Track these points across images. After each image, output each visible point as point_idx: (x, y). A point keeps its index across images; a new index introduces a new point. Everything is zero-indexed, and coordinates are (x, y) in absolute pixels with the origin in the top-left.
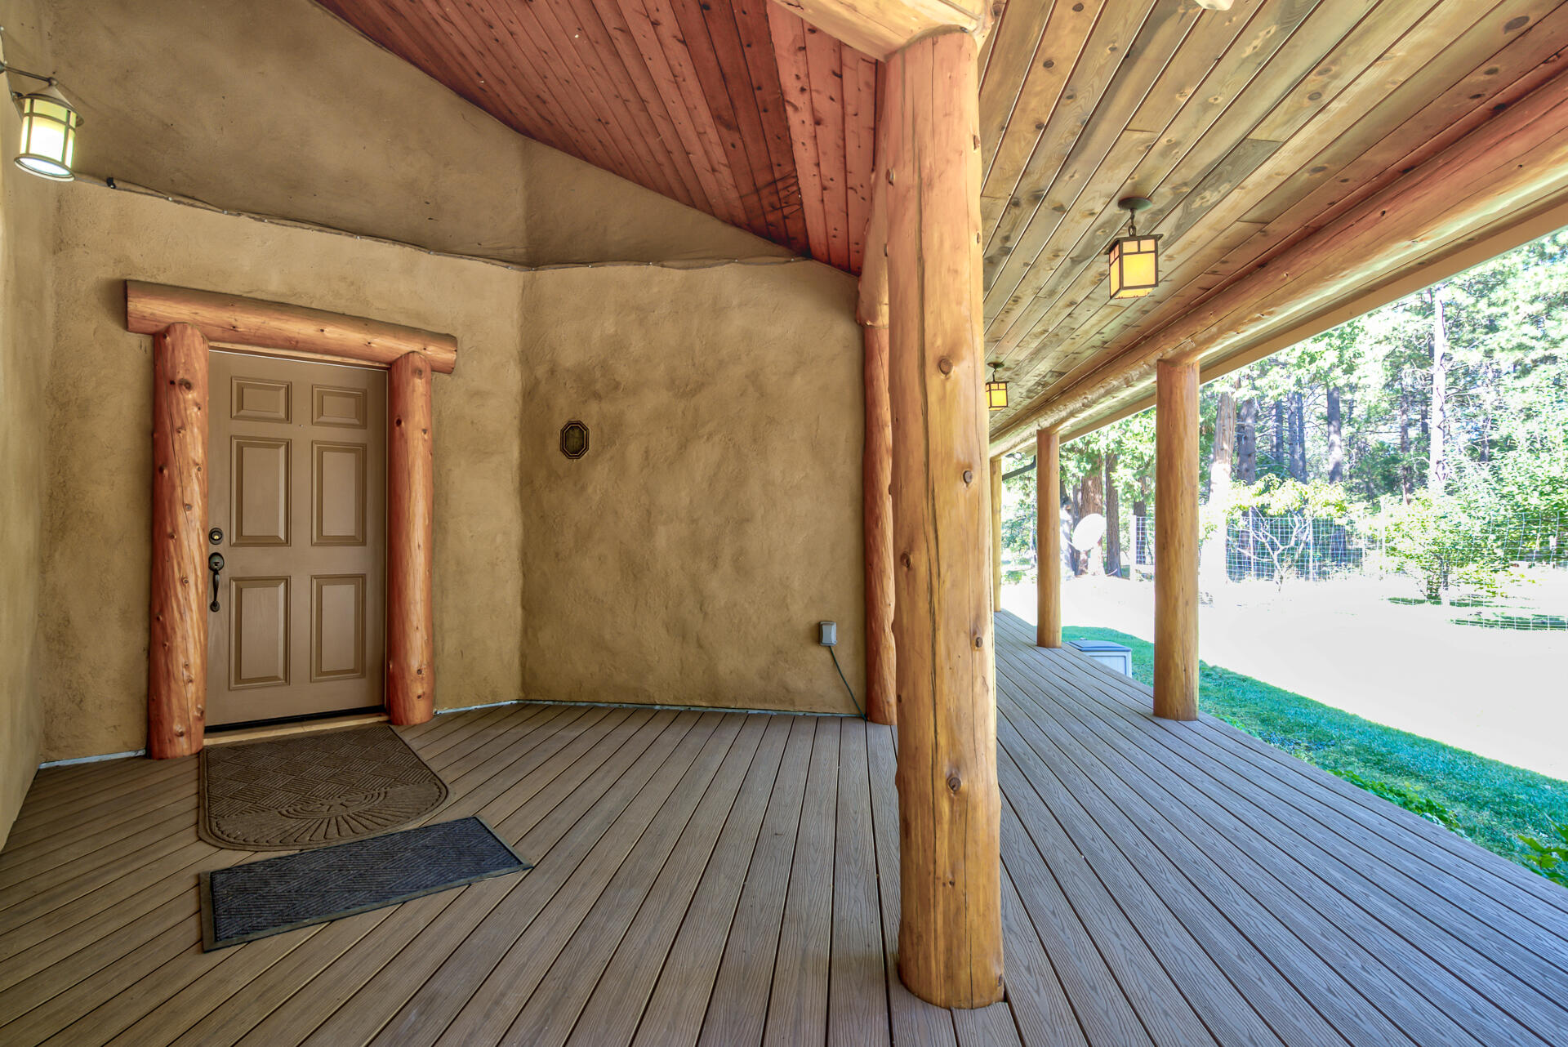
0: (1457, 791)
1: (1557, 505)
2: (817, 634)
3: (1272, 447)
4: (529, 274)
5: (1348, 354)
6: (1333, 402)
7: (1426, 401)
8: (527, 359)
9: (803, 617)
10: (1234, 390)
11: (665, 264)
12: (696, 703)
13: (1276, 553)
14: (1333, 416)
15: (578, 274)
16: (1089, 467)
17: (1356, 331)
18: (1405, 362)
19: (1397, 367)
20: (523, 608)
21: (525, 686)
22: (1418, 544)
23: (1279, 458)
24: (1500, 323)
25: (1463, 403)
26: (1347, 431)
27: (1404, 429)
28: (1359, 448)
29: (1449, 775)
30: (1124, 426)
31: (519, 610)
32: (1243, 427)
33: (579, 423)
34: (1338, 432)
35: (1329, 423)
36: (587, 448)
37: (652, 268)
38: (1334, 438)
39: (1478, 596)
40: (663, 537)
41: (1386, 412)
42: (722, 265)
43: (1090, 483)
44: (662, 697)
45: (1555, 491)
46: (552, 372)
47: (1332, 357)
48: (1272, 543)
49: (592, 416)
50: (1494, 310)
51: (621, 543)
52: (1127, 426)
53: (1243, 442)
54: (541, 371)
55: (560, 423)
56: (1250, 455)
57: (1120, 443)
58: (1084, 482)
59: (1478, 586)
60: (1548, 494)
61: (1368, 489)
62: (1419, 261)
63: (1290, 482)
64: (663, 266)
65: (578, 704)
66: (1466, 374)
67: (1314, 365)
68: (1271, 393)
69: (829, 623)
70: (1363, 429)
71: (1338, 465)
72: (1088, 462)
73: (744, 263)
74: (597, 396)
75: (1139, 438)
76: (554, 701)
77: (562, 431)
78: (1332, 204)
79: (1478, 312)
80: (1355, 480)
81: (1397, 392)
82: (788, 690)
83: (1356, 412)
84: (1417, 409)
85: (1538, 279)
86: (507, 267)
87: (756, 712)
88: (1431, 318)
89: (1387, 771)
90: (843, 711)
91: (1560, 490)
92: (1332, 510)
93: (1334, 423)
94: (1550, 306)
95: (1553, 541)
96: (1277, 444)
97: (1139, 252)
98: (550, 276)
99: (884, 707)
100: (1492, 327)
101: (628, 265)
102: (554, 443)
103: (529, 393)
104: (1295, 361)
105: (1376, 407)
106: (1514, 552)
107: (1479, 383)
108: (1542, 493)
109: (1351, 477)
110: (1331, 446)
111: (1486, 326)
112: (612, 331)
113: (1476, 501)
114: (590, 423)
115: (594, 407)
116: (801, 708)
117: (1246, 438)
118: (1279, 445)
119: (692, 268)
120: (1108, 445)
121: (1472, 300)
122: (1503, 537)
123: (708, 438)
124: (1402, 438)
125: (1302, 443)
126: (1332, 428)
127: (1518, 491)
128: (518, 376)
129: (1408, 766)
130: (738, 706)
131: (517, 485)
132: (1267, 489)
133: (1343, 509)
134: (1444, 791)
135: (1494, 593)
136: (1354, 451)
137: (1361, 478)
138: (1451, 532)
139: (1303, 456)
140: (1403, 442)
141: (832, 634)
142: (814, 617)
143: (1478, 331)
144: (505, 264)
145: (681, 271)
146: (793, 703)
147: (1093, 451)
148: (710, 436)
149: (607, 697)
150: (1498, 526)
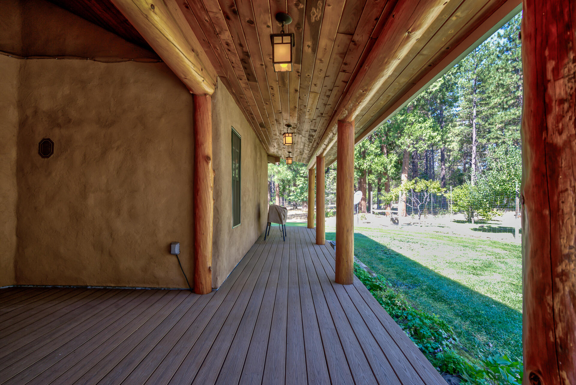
0: (459, 310)
1: (504, 189)
2: (169, 249)
3: (425, 169)
4: (23, 61)
5: (445, 137)
6: (443, 155)
7: (471, 156)
8: (21, 105)
9: (163, 239)
10: (407, 148)
11: (96, 59)
12: (109, 285)
13: (419, 205)
14: (443, 160)
15: (51, 62)
16: (360, 174)
17: (447, 129)
18: (464, 143)
19: (462, 144)
20: (17, 236)
21: (17, 278)
22: (464, 202)
23: (426, 173)
24: (492, 130)
25: (481, 157)
26: (447, 165)
27: (465, 165)
28: (452, 171)
29: (458, 301)
30: (372, 160)
31: (14, 238)
32: (414, 162)
33: (49, 139)
34: (444, 165)
35: (441, 162)
36: (53, 153)
37: (89, 61)
38: (443, 167)
39: (483, 220)
40: (91, 200)
41: (460, 159)
42: (125, 61)
43: (362, 180)
44: (91, 283)
45: (504, 184)
46: (36, 112)
47: (439, 138)
48: (417, 202)
49: (56, 135)
50: (490, 126)
51: (70, 202)
52: (373, 160)
53: (414, 167)
54: (29, 112)
55: (38, 139)
56: (416, 172)
57: (371, 166)
58: (360, 179)
59: (483, 217)
60: (502, 186)
61: (455, 184)
62: (429, 63)
63: (422, 180)
64: (95, 60)
65: (47, 287)
66: (482, 147)
67: (433, 140)
68: (420, 150)
69: (175, 243)
70: (453, 164)
71: (444, 176)
72: (360, 173)
73: (136, 61)
74: (59, 126)
75: (377, 164)
76: (34, 285)
77: (40, 143)
78: (377, 19)
79: (485, 127)
80: (450, 181)
81: (463, 152)
82: (155, 278)
83: (451, 159)
84: (469, 158)
85: (502, 116)
86: (8, 56)
87: (140, 288)
88: (472, 128)
89: (435, 300)
90: (182, 287)
91: (506, 184)
92: (436, 190)
93: (443, 162)
94: (505, 125)
95: (505, 202)
96: (426, 168)
97: (282, 43)
98: (34, 63)
99: (199, 286)
100: (489, 132)
101: (77, 59)
102: (35, 151)
103: (22, 124)
104: (427, 139)
105: (456, 157)
106: (493, 205)
107: (486, 150)
108: (500, 185)
109: (449, 180)
110: (442, 169)
111: (488, 132)
112: (68, 92)
113: (480, 188)
114: (55, 140)
115: (57, 131)
116: (163, 286)
117: (415, 166)
118: (427, 169)
119: (110, 62)
120: (367, 167)
121: (484, 123)
122: (488, 200)
123: (117, 149)
124: (464, 168)
125: (433, 168)
126: (442, 164)
127: (493, 184)
128: (16, 114)
129: (444, 296)
130: (130, 286)
131: (15, 171)
132: (416, 183)
133: (439, 190)
134: (454, 310)
135: (488, 219)
136: (450, 172)
137: (452, 180)
138: (473, 198)
139: (434, 172)
140: (464, 169)
141: (176, 249)
142: (169, 240)
143: (486, 133)
144: (7, 54)
145: (104, 64)
146: (158, 284)
147: (362, 169)
148: (118, 148)
149: (61, 283)
150: (487, 196)
